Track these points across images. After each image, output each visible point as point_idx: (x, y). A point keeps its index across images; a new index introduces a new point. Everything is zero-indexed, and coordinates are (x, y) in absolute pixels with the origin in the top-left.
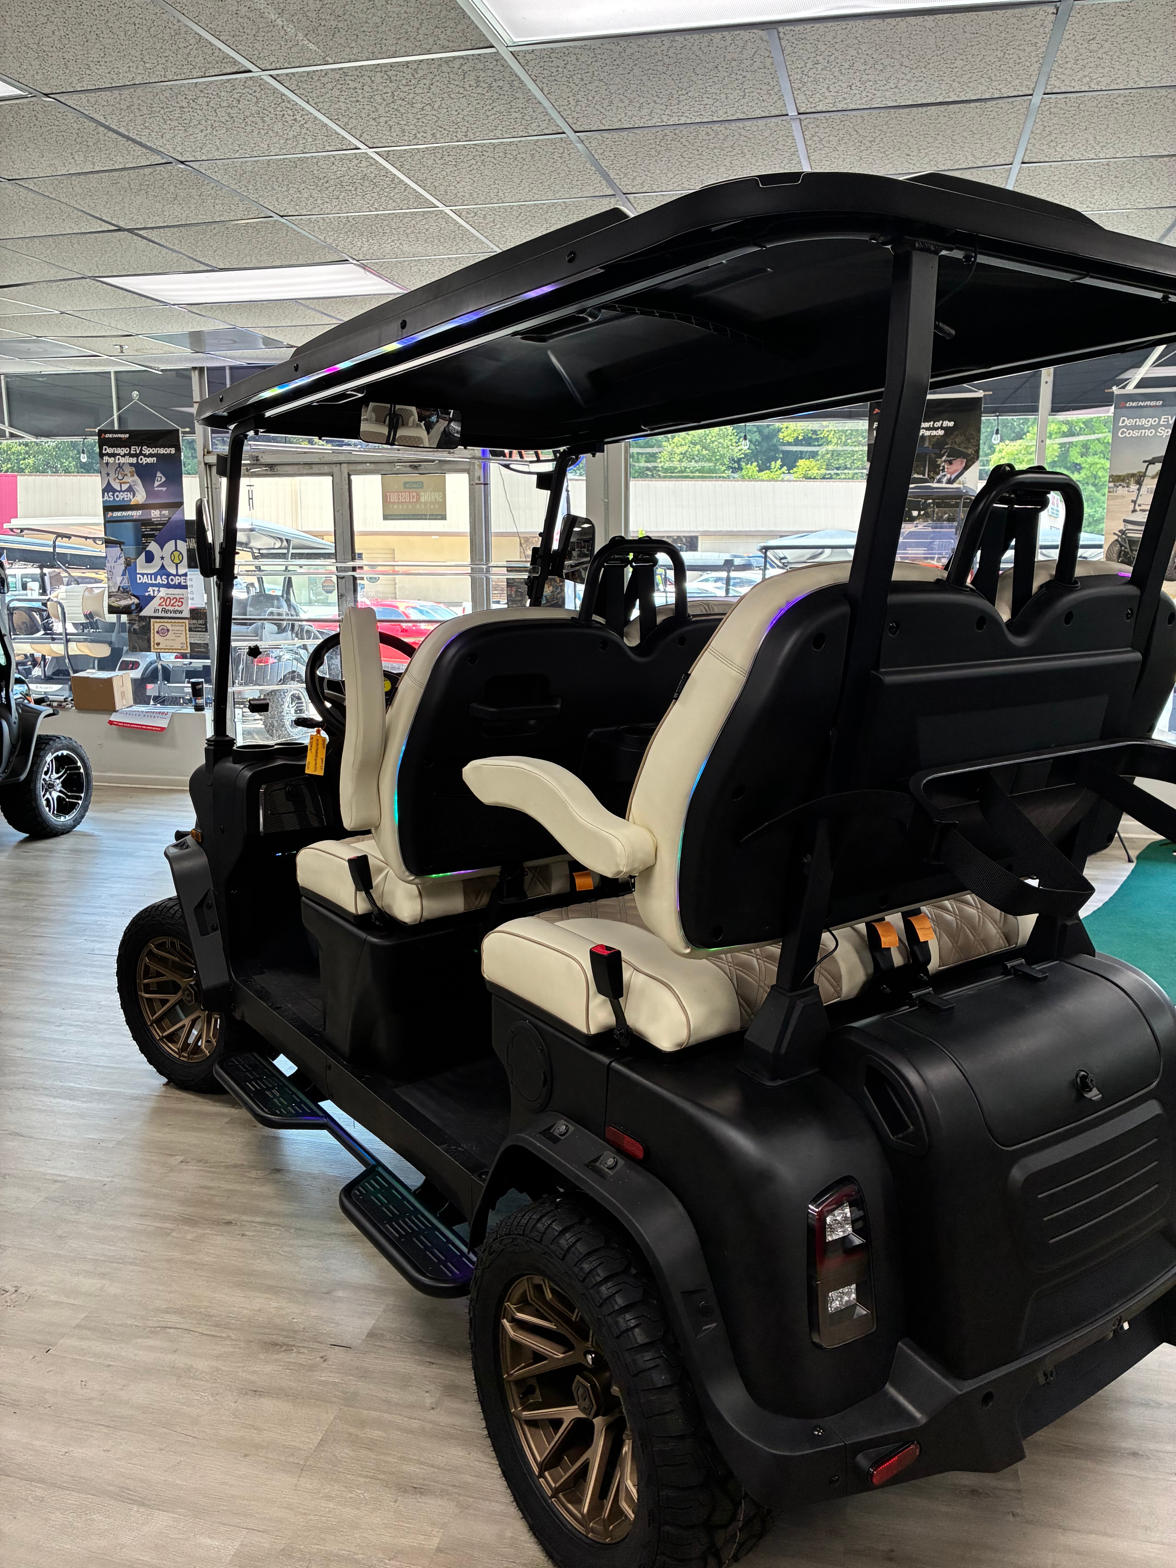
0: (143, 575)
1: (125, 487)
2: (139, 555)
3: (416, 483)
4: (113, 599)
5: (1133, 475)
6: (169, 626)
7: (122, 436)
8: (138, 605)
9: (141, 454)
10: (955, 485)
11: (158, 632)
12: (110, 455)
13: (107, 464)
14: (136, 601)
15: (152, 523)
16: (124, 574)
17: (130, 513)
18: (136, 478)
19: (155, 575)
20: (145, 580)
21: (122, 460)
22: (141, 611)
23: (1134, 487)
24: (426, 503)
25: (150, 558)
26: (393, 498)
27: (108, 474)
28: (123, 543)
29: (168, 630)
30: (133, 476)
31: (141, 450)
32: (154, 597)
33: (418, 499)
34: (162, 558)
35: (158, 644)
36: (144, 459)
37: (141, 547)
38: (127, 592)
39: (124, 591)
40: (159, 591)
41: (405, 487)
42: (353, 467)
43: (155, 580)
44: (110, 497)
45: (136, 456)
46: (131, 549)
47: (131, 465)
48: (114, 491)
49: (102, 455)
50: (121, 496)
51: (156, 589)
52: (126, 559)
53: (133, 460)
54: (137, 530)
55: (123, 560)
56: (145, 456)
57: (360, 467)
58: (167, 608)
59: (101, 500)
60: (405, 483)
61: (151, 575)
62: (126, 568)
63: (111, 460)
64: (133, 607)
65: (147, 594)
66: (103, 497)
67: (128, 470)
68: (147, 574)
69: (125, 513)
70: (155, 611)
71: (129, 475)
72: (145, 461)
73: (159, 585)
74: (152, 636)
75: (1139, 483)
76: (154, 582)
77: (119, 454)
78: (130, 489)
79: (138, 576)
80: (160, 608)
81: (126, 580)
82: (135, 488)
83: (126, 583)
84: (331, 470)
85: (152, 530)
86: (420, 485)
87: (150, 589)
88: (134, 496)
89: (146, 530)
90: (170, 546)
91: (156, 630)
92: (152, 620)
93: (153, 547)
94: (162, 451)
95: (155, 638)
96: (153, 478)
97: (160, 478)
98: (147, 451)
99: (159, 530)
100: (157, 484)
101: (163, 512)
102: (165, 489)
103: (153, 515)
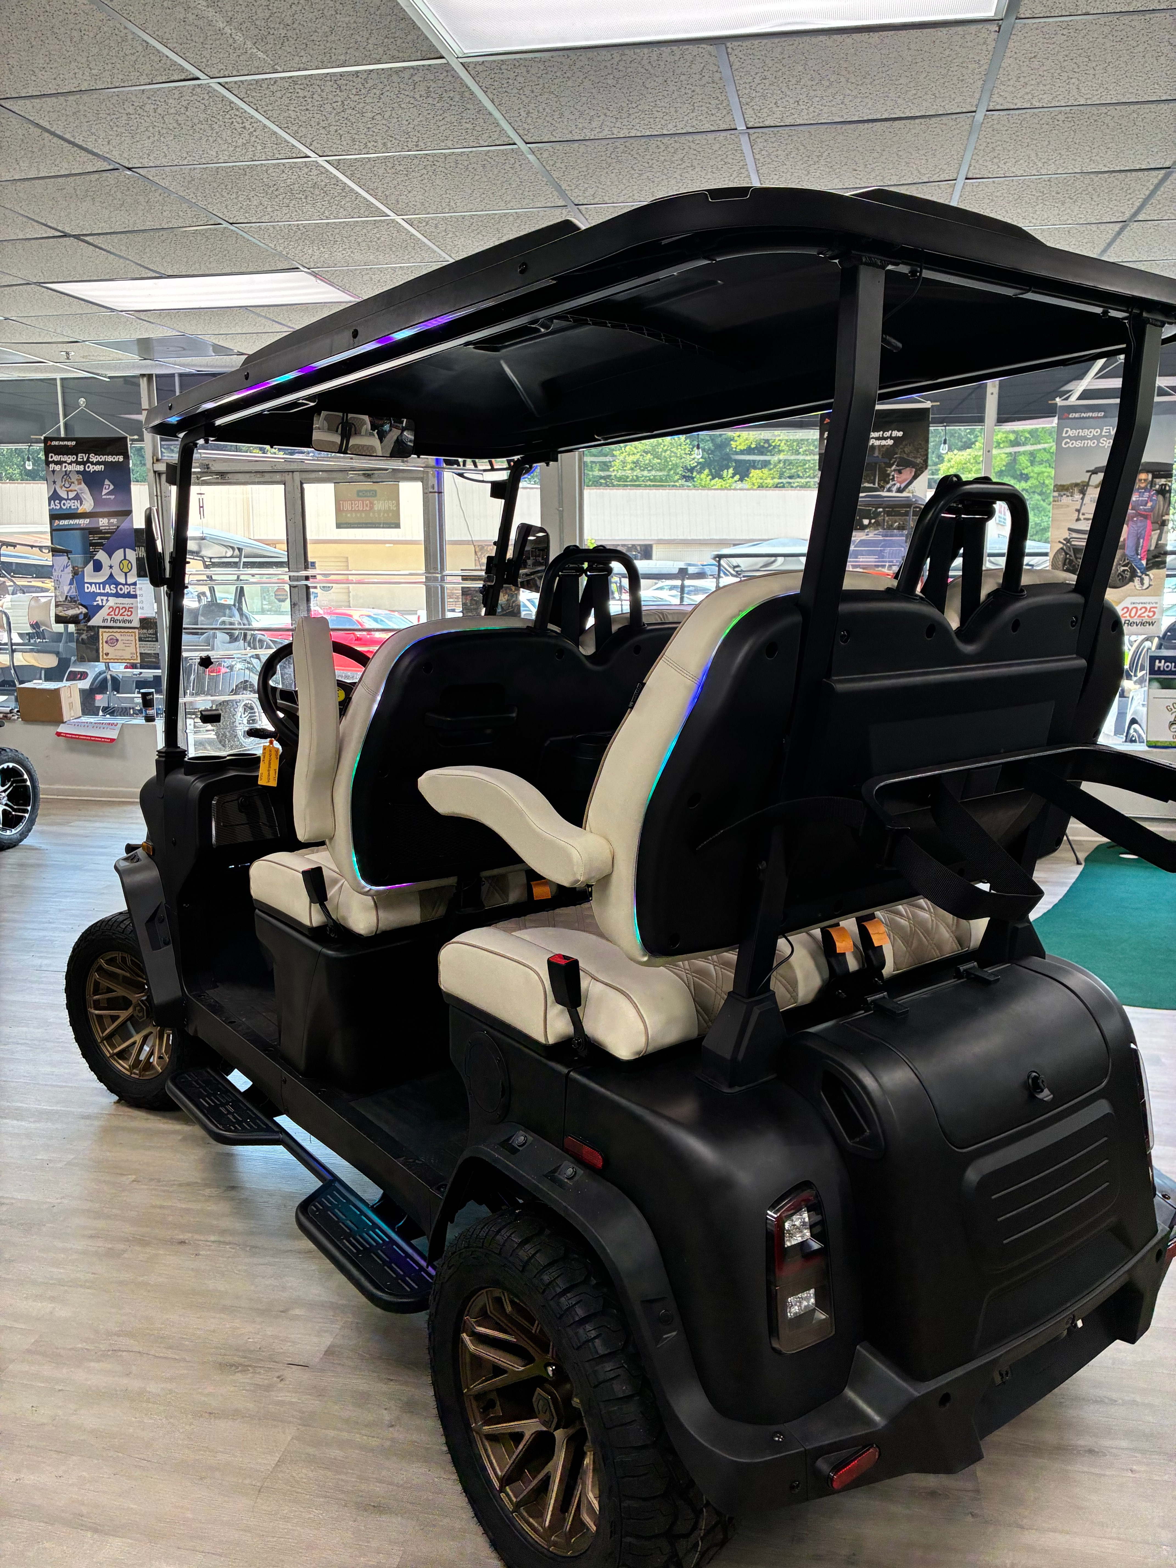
0: (91, 584)
1: (72, 495)
2: (86, 564)
3: (370, 491)
4: (60, 608)
5: (1077, 485)
6: (118, 636)
7: (69, 443)
8: (86, 615)
9: (88, 461)
10: (905, 494)
11: (106, 642)
12: (56, 463)
13: (53, 471)
14: (84, 610)
15: (100, 532)
16: (71, 583)
17: (77, 521)
18: (83, 485)
19: (104, 584)
20: (93, 589)
21: (69, 468)
22: (89, 620)
23: (1078, 496)
24: (379, 511)
25: (98, 567)
26: (347, 506)
27: (54, 482)
28: (71, 552)
29: (117, 640)
30: (80, 484)
31: (88, 458)
32: (103, 606)
33: (372, 508)
34: (111, 567)
35: (107, 654)
36: (91, 467)
37: (89, 556)
38: (75, 601)
39: (71, 601)
40: (107, 600)
41: (358, 496)
42: (305, 475)
43: (104, 589)
44: (56, 505)
45: (83, 463)
46: (78, 558)
47: (78, 472)
48: (61, 499)
49: (48, 463)
50: (68, 504)
51: (105, 598)
52: (73, 568)
53: (81, 468)
54: (84, 539)
55: (70, 568)
56: (92, 463)
57: (313, 475)
58: (116, 618)
59: (48, 508)
60: (358, 492)
61: (99, 584)
62: (73, 577)
63: (58, 468)
64: (81, 617)
65: (95, 603)
66: (49, 505)
67: (75, 477)
68: (95, 584)
69: (72, 522)
70: (104, 621)
71: (76, 482)
72: (92, 468)
73: (108, 595)
74: (101, 646)
75: (1083, 492)
76: (102, 591)
77: (65, 462)
78: (77, 497)
79: (86, 585)
80: (109, 618)
81: (73, 590)
82: (83, 496)
83: (73, 593)
84: (283, 479)
85: (100, 538)
86: (374, 494)
87: (98, 598)
88: (81, 504)
89: (94, 539)
90: (119, 554)
91: (105, 640)
92: (101, 630)
93: (101, 555)
94: (110, 459)
95: (104, 648)
96: (101, 485)
97: (108, 486)
98: (94, 458)
99: (107, 538)
100: (104, 492)
101: (112, 521)
102: (112, 497)
103: (101, 524)
